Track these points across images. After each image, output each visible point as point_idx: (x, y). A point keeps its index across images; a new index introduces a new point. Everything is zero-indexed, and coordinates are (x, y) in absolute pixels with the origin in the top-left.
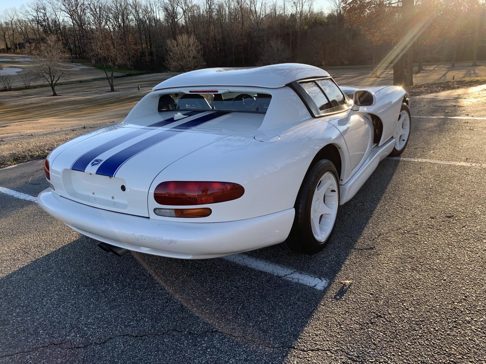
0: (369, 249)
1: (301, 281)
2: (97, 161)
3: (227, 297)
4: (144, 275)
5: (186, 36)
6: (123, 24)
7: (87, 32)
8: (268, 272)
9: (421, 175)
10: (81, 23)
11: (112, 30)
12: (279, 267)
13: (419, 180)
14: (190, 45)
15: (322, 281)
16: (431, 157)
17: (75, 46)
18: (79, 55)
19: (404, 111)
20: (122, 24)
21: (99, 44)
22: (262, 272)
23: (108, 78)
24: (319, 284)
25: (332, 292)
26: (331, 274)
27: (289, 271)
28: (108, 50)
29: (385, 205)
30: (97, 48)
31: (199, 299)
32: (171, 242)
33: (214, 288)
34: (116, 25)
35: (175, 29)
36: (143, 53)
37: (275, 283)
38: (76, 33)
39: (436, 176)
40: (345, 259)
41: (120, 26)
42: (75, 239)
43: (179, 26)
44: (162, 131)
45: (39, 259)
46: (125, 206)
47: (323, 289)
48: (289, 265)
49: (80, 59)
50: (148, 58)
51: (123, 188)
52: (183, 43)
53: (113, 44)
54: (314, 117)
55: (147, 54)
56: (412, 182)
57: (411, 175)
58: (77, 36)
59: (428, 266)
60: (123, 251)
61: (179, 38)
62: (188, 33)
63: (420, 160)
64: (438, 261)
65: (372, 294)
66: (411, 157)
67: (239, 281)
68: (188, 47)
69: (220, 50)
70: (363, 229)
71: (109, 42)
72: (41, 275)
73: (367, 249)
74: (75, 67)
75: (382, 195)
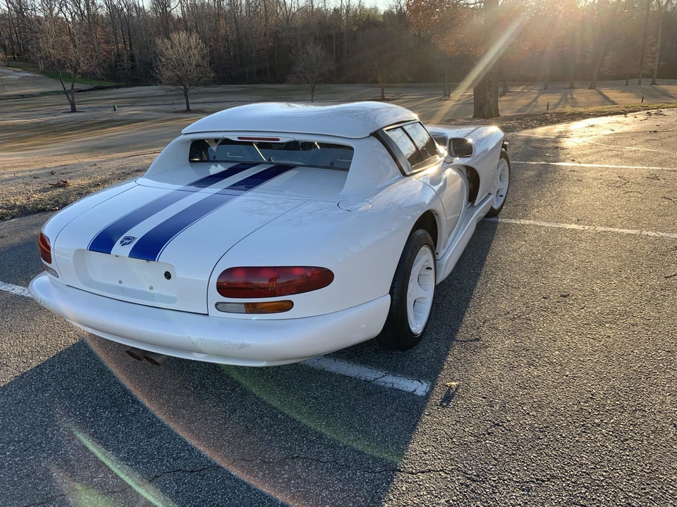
0: (475, 340)
1: (396, 386)
2: (128, 238)
3: (305, 412)
4: (186, 388)
5: (184, 34)
6: (88, 12)
7: (30, 21)
8: (352, 376)
9: (526, 241)
10: (21, 8)
11: (70, 19)
12: (366, 369)
13: (523, 249)
14: (190, 47)
15: (422, 384)
16: (535, 218)
17: (12, 42)
18: (18, 55)
19: (503, 159)
20: (86, 12)
21: (51, 41)
22: (345, 376)
23: (66, 92)
24: (420, 388)
25: (437, 397)
26: (431, 374)
27: (380, 374)
28: (66, 49)
29: (487, 281)
30: (49, 45)
31: (267, 417)
32: (243, 346)
33: (285, 400)
34: (76, 13)
35: (167, 22)
36: (119, 55)
37: (364, 390)
38: (14, 24)
39: (544, 242)
40: (447, 354)
41: (82, 14)
42: (74, 342)
43: (173, 18)
44: (209, 195)
45: (26, 373)
46: (173, 300)
47: (424, 394)
48: (378, 366)
49: (19, 61)
50: (127, 64)
51: (168, 275)
52: (180, 44)
53: (73, 40)
54: (404, 174)
55: (125, 58)
56: (515, 251)
57: (514, 242)
58: (14, 27)
59: (546, 359)
60: (163, 358)
61: (175, 36)
62: (186, 30)
63: (523, 222)
64: (557, 352)
65: (484, 398)
66: (511, 219)
67: (317, 389)
68: (188, 50)
69: (234, 55)
70: (463, 314)
71: (67, 38)
72: (36, 396)
73: (471, 341)
74: (12, 74)
75: (481, 270)
